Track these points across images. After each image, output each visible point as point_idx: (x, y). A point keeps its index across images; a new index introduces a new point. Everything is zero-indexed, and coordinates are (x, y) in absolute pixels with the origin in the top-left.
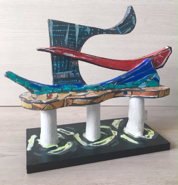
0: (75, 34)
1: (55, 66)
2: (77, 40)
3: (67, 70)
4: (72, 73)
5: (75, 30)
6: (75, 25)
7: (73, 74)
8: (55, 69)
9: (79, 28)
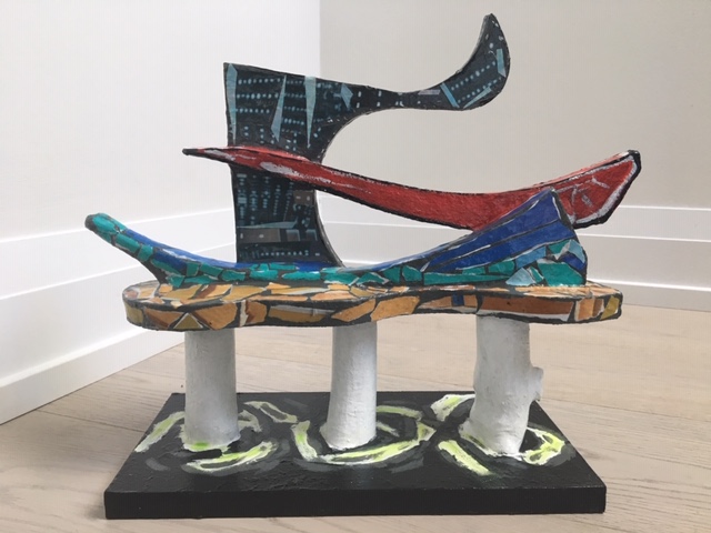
0: (305, 107)
1: (243, 205)
2: (309, 126)
3: (280, 219)
4: (295, 227)
5: (304, 94)
6: (303, 81)
7: (297, 231)
8: (242, 213)
9: (317, 89)
